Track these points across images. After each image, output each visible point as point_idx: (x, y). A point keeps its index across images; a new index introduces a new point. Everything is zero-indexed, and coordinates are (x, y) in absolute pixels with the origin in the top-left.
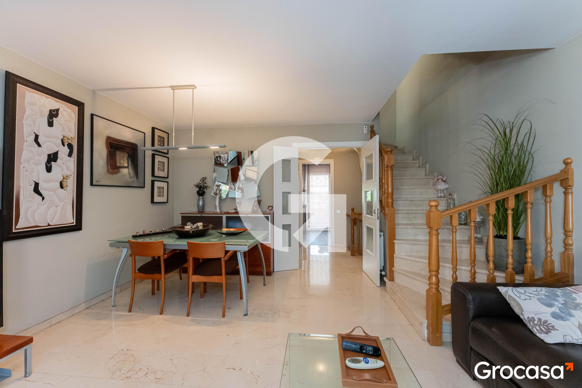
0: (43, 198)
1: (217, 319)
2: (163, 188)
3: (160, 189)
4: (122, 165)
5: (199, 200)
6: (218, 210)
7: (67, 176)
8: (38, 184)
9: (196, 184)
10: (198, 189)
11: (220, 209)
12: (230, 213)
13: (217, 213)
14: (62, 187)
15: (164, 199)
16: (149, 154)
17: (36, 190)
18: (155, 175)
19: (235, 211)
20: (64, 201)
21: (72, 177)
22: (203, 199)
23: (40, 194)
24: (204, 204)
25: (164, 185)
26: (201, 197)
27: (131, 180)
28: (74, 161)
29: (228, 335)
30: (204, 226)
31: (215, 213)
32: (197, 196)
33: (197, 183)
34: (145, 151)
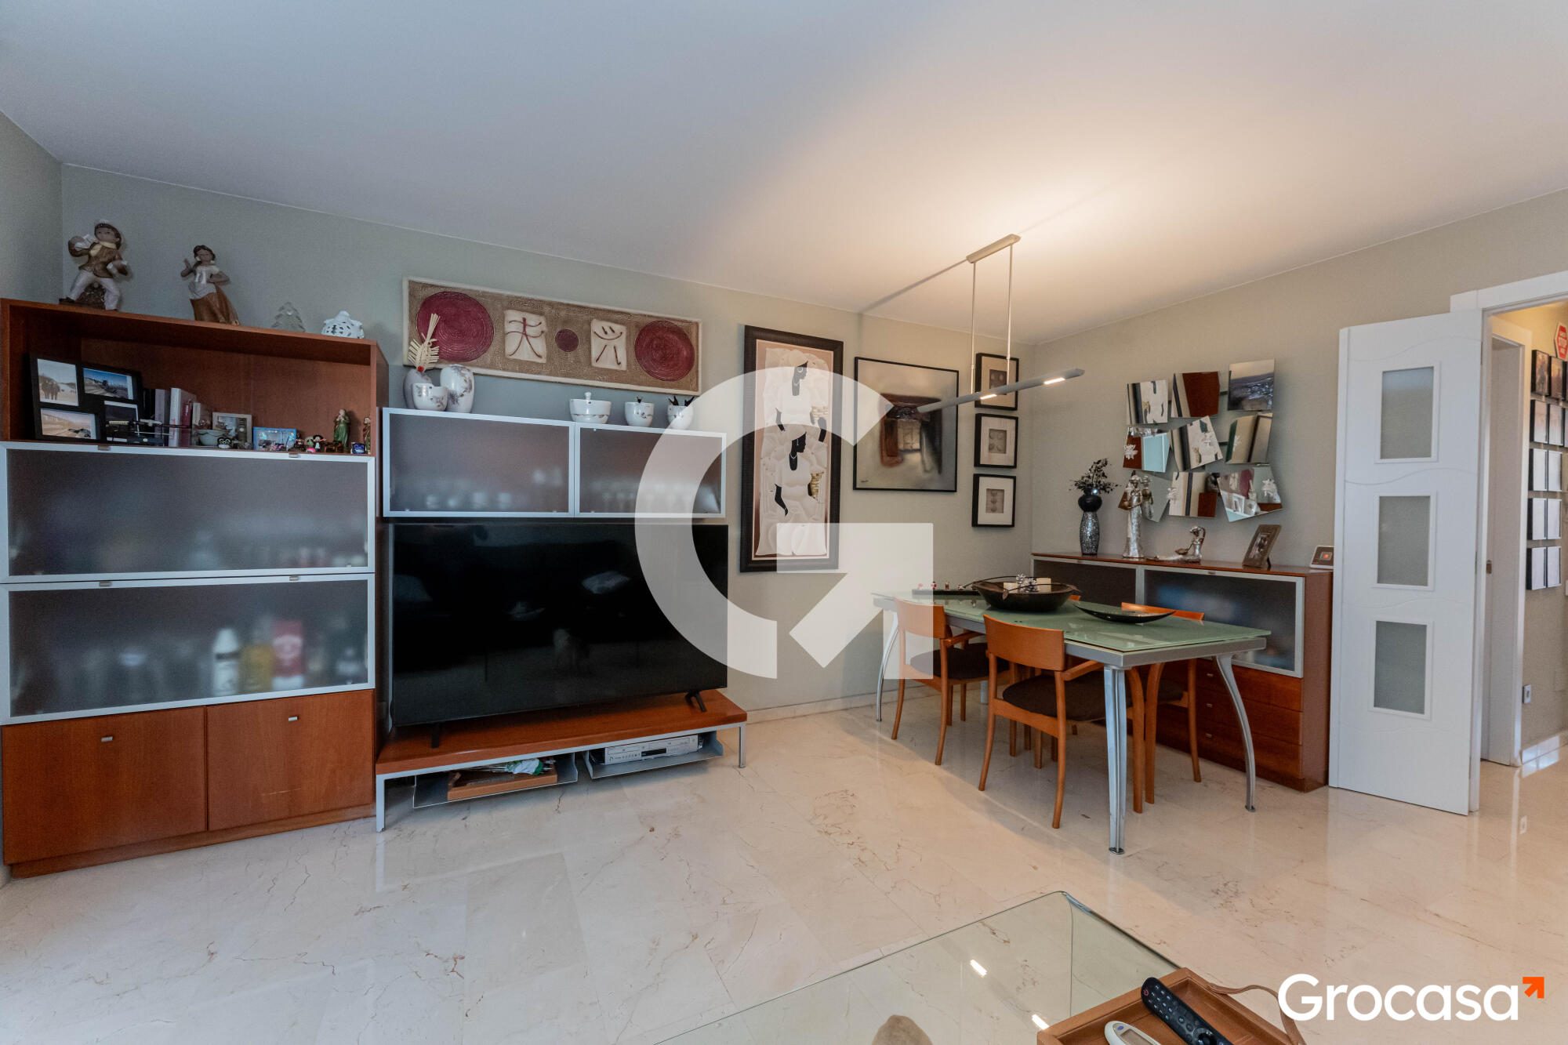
0: (787, 512)
1: (1036, 824)
2: (1003, 491)
3: (993, 495)
4: (908, 447)
5: (1084, 521)
6: (1134, 552)
7: (817, 475)
8: (780, 488)
9: (1078, 478)
10: (1081, 493)
11: (1140, 548)
12: (1163, 561)
13: (1131, 560)
14: (810, 493)
15: (1005, 518)
16: (967, 411)
17: (779, 499)
18: (982, 462)
19: (1181, 556)
20: (814, 517)
21: (824, 476)
22: (1095, 517)
23: (783, 506)
24: (1097, 534)
25: (1006, 485)
26: (1090, 515)
27: (927, 476)
28: (828, 447)
29: (1035, 868)
30: (1053, 586)
31: (1125, 559)
32: (1080, 512)
33: (1083, 478)
34: (957, 407)
